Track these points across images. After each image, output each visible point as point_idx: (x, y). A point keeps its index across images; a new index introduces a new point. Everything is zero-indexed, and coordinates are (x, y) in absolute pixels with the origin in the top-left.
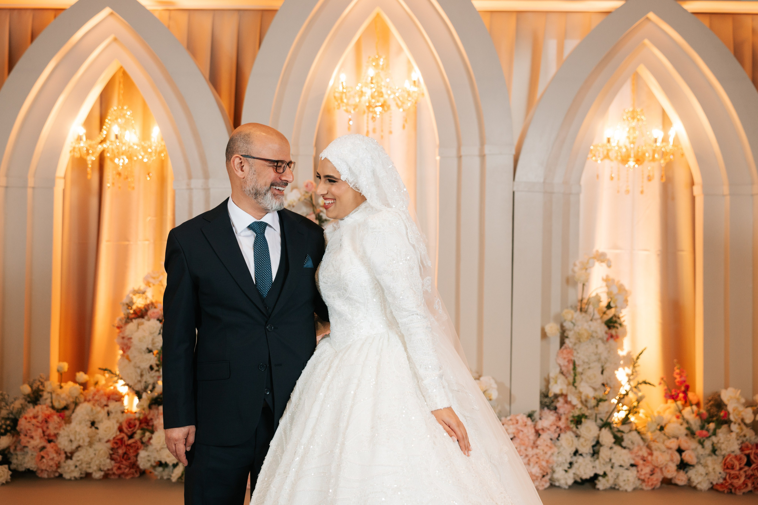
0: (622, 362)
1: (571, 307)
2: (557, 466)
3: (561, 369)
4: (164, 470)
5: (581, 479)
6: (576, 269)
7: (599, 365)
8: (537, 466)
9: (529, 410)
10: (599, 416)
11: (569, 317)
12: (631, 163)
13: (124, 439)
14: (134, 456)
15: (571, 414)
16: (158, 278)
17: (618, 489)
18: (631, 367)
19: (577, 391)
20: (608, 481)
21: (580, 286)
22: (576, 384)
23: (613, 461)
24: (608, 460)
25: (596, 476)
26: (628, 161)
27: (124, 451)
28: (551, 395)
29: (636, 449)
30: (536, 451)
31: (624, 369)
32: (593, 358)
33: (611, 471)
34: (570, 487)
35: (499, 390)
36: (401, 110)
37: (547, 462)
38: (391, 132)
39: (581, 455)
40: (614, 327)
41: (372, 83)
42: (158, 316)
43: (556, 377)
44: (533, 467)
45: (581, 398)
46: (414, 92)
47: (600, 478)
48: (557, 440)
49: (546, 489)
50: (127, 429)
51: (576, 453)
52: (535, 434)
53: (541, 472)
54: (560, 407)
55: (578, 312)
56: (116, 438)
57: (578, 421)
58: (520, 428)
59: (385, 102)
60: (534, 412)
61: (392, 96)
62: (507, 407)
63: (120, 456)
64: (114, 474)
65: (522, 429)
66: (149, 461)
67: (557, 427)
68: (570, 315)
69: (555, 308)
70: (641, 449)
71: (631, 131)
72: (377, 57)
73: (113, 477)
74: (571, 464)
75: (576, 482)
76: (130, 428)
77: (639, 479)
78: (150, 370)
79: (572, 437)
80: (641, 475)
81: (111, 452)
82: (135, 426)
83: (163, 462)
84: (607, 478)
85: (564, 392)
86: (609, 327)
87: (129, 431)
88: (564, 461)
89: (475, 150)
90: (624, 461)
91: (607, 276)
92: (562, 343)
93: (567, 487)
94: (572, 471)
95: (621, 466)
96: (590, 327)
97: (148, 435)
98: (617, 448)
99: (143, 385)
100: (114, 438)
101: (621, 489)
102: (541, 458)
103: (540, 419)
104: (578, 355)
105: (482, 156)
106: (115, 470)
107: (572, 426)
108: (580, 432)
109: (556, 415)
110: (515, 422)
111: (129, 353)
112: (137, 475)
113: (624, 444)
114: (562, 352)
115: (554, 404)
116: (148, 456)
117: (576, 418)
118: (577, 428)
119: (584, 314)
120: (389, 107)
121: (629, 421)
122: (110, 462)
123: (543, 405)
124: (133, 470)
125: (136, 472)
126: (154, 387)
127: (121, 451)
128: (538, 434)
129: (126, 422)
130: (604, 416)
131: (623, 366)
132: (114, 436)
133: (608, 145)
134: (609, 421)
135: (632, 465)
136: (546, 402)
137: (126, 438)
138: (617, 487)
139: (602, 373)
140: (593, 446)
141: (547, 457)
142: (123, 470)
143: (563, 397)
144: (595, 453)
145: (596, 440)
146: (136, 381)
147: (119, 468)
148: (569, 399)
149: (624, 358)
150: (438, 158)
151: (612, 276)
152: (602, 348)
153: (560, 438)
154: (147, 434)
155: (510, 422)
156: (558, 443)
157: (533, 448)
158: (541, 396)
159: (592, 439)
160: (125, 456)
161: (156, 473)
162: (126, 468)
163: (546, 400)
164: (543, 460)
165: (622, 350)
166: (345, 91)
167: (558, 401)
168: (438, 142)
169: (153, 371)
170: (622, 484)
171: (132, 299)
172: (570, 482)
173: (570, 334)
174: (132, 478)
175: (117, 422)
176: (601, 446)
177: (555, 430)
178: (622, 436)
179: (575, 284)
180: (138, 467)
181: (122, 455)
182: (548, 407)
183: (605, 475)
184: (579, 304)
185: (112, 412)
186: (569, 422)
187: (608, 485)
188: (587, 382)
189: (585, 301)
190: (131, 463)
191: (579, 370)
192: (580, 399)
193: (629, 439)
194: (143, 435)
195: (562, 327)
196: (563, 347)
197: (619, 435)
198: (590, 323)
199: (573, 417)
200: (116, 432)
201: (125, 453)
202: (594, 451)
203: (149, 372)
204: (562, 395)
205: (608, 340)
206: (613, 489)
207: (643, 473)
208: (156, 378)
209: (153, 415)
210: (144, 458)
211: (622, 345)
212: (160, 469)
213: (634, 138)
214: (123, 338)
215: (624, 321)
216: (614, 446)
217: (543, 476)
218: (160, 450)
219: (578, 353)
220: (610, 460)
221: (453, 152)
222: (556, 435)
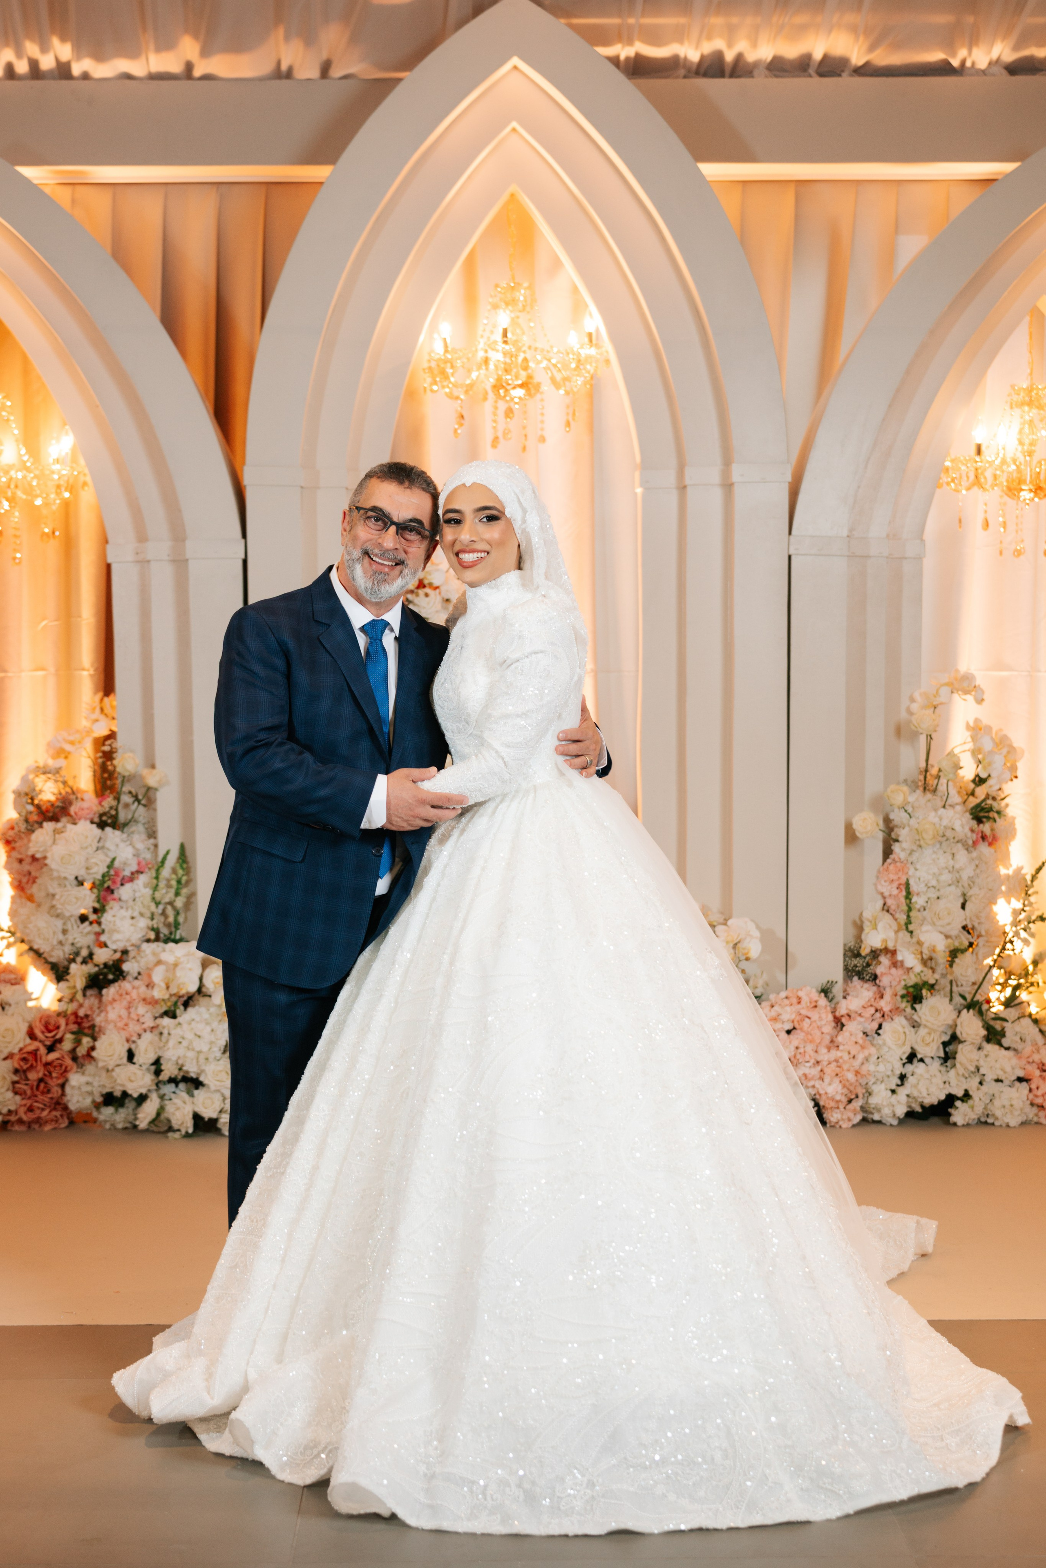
0: (1003, 888)
1: (905, 781)
2: (874, 1083)
3: (884, 904)
4: (117, 1110)
5: (922, 1107)
6: (915, 707)
7: (960, 893)
8: (837, 1080)
9: (822, 981)
10: (955, 988)
11: (899, 799)
12: (1026, 495)
13: (38, 1053)
14: (58, 1085)
15: (903, 983)
16: (80, 742)
17: (993, 1124)
18: (1023, 895)
19: (914, 940)
20: (972, 1107)
21: (923, 739)
22: (911, 927)
23: (982, 1071)
24: (973, 1069)
25: (950, 1100)
26: (1022, 490)
27: (41, 1075)
28: (865, 951)
29: (1028, 1049)
30: (834, 1054)
31: (1009, 902)
32: (946, 877)
33: (978, 1089)
34: (901, 1122)
35: (762, 940)
36: (562, 392)
37: (857, 1073)
38: (542, 439)
39: (922, 1060)
40: (988, 818)
41: (505, 342)
42: (91, 816)
43: (875, 918)
44: (830, 1084)
45: (921, 953)
46: (589, 358)
47: (958, 1103)
48: (876, 1036)
49: (854, 1126)
50: (43, 1032)
51: (912, 1057)
52: (833, 1024)
53: (845, 1091)
54: (882, 974)
55: (919, 792)
56: (25, 1051)
57: (915, 996)
58: (804, 1012)
59: (530, 377)
60: (832, 983)
61: (544, 364)
62: (781, 977)
63: (32, 1088)
64: (20, 1121)
65: (809, 1014)
66: (90, 1093)
67: (877, 1011)
68: (900, 795)
69: (873, 784)
70: (1038, 1051)
71: (1027, 429)
72: (512, 285)
73: (17, 1128)
74: (902, 1077)
75: (911, 1115)
76: (50, 1031)
77: (1032, 1104)
78: (79, 922)
79: (904, 1028)
80: (1036, 1096)
81: (16, 1078)
82: (58, 1028)
83: (118, 1094)
84: (970, 1102)
85: (891, 946)
86: (979, 821)
87: (47, 1037)
88: (889, 1073)
89: (714, 475)
90: (1003, 1070)
91: (977, 720)
92: (887, 852)
93: (895, 1122)
94: (903, 1092)
95: (998, 1080)
96: (941, 819)
97: (88, 1042)
98: (991, 1048)
99: (68, 949)
100: (21, 1050)
101: (996, 1123)
102: (845, 1067)
103: (845, 998)
104: (918, 874)
105: (728, 487)
106: (22, 1111)
107: (904, 1005)
108: (920, 1018)
109: (875, 988)
110: (795, 1001)
111: (34, 890)
112: (64, 1123)
113: (1005, 1042)
114: (887, 869)
115: (870, 969)
116: (88, 1083)
117: (911, 990)
118: (914, 1009)
119: (929, 795)
120: (538, 386)
121: (1016, 1002)
122: (13, 1097)
123: (850, 972)
124: (57, 1113)
125: (62, 1116)
126: (91, 955)
127: (33, 1076)
128: (839, 1023)
129: (40, 1021)
130: (968, 991)
131: (1008, 896)
132: (21, 1045)
133: (978, 459)
134: (978, 997)
135: (1020, 1080)
136: (856, 966)
137: (43, 1051)
138: (990, 1121)
139: (963, 906)
140: (945, 1044)
141: (857, 1063)
142: (37, 1113)
143: (889, 955)
144: (948, 1058)
145: (950, 1033)
146: (55, 942)
147: (30, 1109)
148: (899, 957)
149: (1008, 877)
150: (639, 490)
151: (985, 721)
152: (962, 857)
153: (880, 1031)
154: (86, 1041)
155: (787, 1002)
156: (878, 1040)
157: (829, 1049)
158: (845, 955)
159: (942, 1029)
160: (42, 1085)
161: (102, 1118)
162: (43, 1110)
163: (855, 961)
164: (848, 1070)
165: (1006, 863)
166: (449, 356)
167: (879, 963)
168: (638, 458)
169: (87, 923)
170: (998, 1113)
171: (33, 782)
172: (901, 1111)
173: (903, 834)
174: (55, 1129)
175: (24, 1020)
176: (961, 1042)
177: (873, 1015)
178: (1003, 1029)
179: (914, 735)
180: (66, 1108)
181: (35, 1084)
182: (860, 975)
183: (967, 1096)
184: (922, 777)
185: (10, 1005)
186: (898, 998)
187: (972, 1116)
188: (934, 924)
189: (934, 771)
190: (52, 1098)
191: (918, 901)
192: (919, 956)
193: (1017, 1033)
194: (78, 1042)
195: (887, 821)
196: (889, 861)
197: (998, 1025)
198: (942, 811)
199: (906, 987)
200: (24, 1040)
201: (41, 1080)
202: (946, 1053)
203: (78, 927)
204: (886, 950)
205: (975, 843)
206: (983, 1123)
207: (1040, 1093)
208: (92, 937)
209: (91, 1008)
210: (79, 1088)
211: (1007, 856)
212: (108, 1111)
213: (1031, 444)
214: (21, 861)
215: (1007, 805)
216: (985, 1044)
217: (850, 1101)
218: (113, 1070)
219: (916, 869)
220: (978, 1070)
221: (670, 478)
222: (877, 1026)
